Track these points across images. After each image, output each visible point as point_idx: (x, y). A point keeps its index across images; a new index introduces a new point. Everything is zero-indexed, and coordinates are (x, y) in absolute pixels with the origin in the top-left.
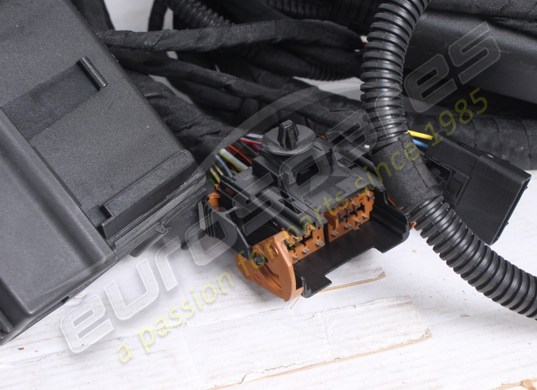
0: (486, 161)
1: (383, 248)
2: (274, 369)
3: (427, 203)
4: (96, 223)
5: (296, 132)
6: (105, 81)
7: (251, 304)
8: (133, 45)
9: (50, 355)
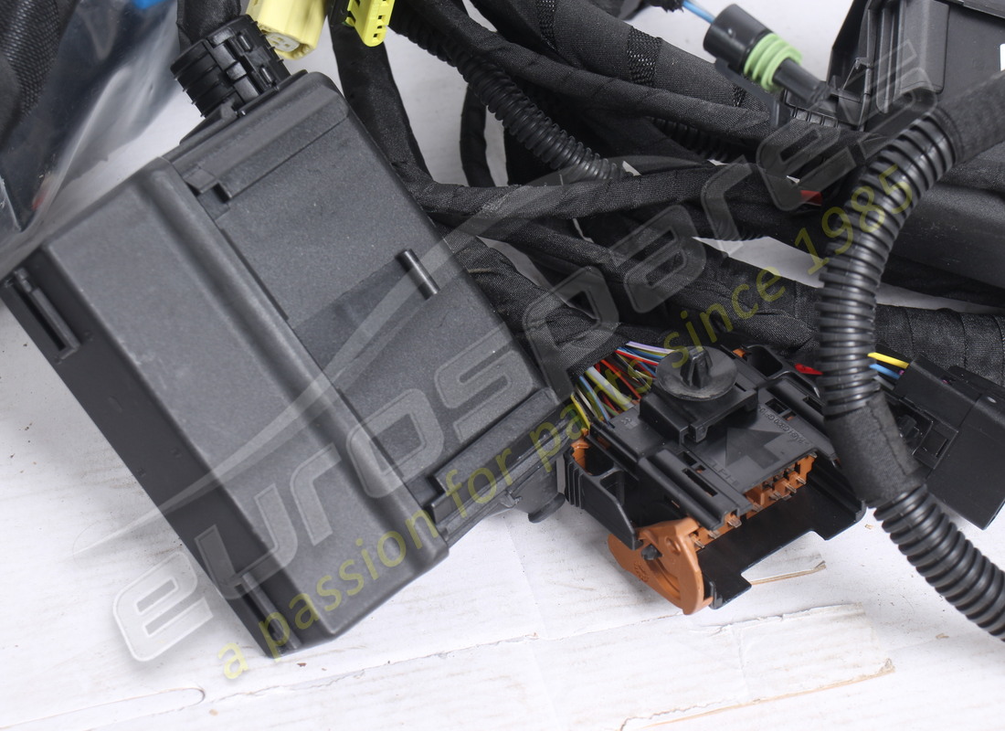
0: (986, 410)
1: (827, 533)
2: (665, 713)
3: (903, 496)
4: (423, 499)
5: (709, 363)
6: (436, 287)
7: (628, 606)
8: (465, 210)
9: (344, 676)
